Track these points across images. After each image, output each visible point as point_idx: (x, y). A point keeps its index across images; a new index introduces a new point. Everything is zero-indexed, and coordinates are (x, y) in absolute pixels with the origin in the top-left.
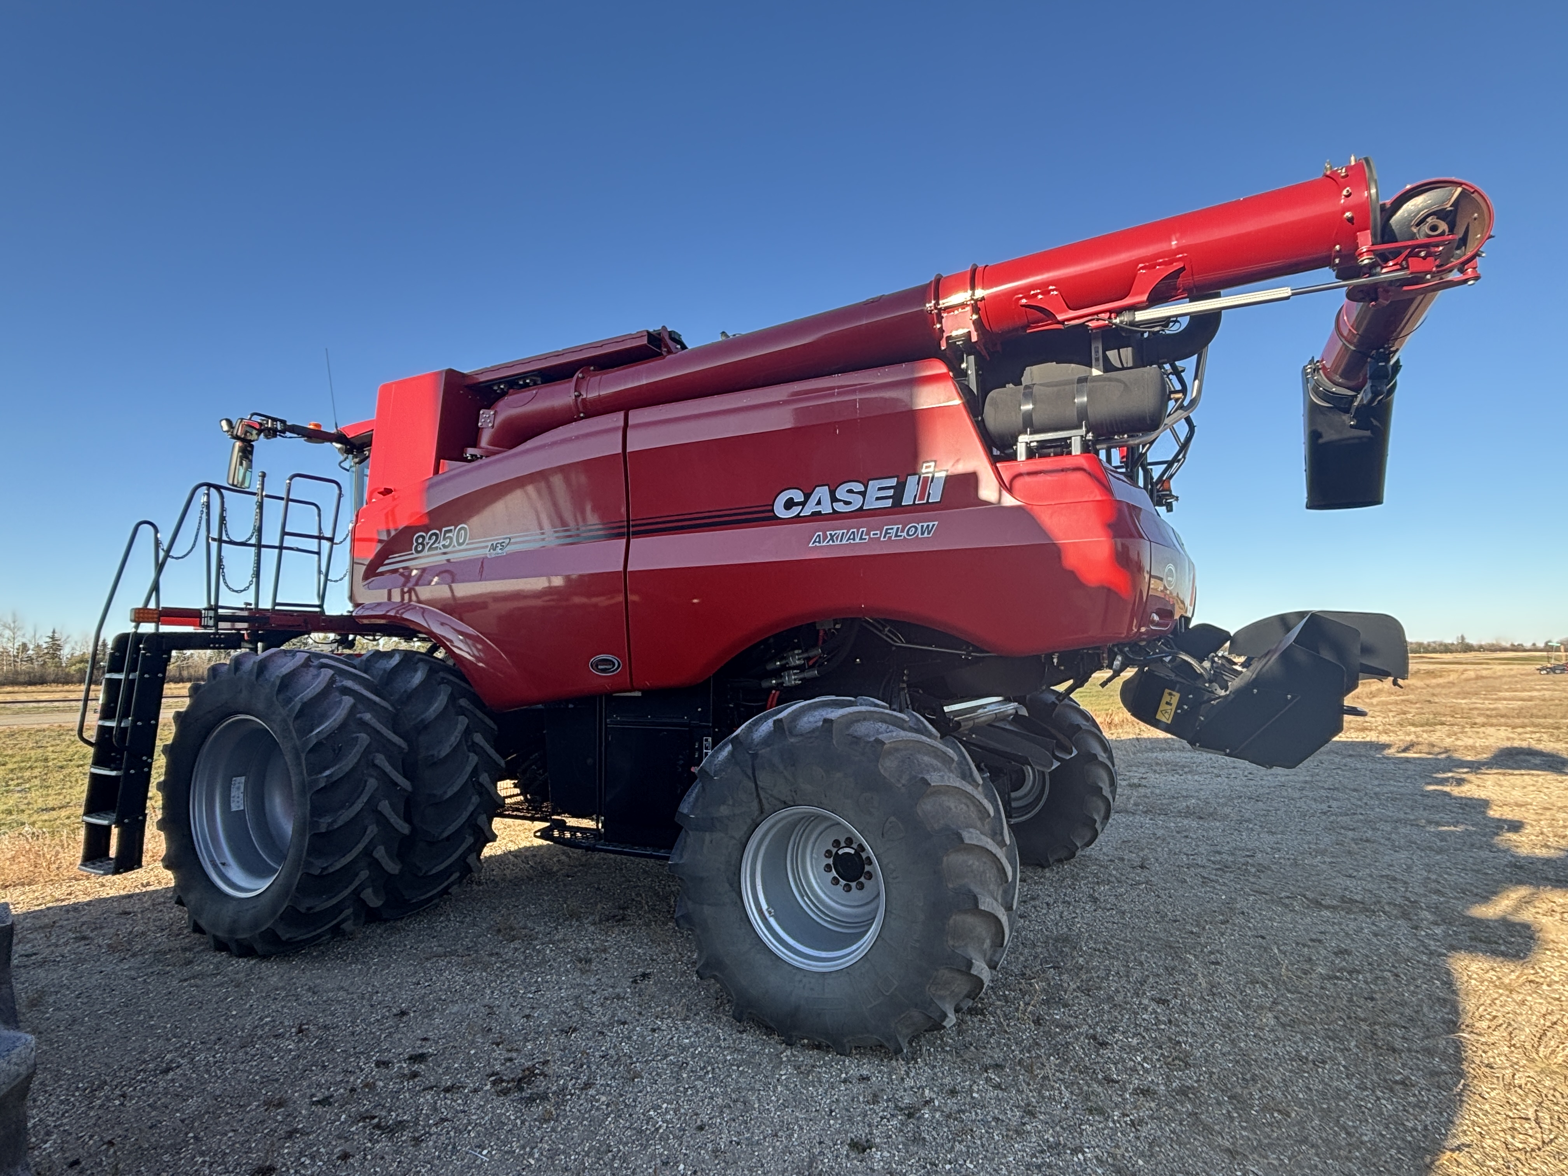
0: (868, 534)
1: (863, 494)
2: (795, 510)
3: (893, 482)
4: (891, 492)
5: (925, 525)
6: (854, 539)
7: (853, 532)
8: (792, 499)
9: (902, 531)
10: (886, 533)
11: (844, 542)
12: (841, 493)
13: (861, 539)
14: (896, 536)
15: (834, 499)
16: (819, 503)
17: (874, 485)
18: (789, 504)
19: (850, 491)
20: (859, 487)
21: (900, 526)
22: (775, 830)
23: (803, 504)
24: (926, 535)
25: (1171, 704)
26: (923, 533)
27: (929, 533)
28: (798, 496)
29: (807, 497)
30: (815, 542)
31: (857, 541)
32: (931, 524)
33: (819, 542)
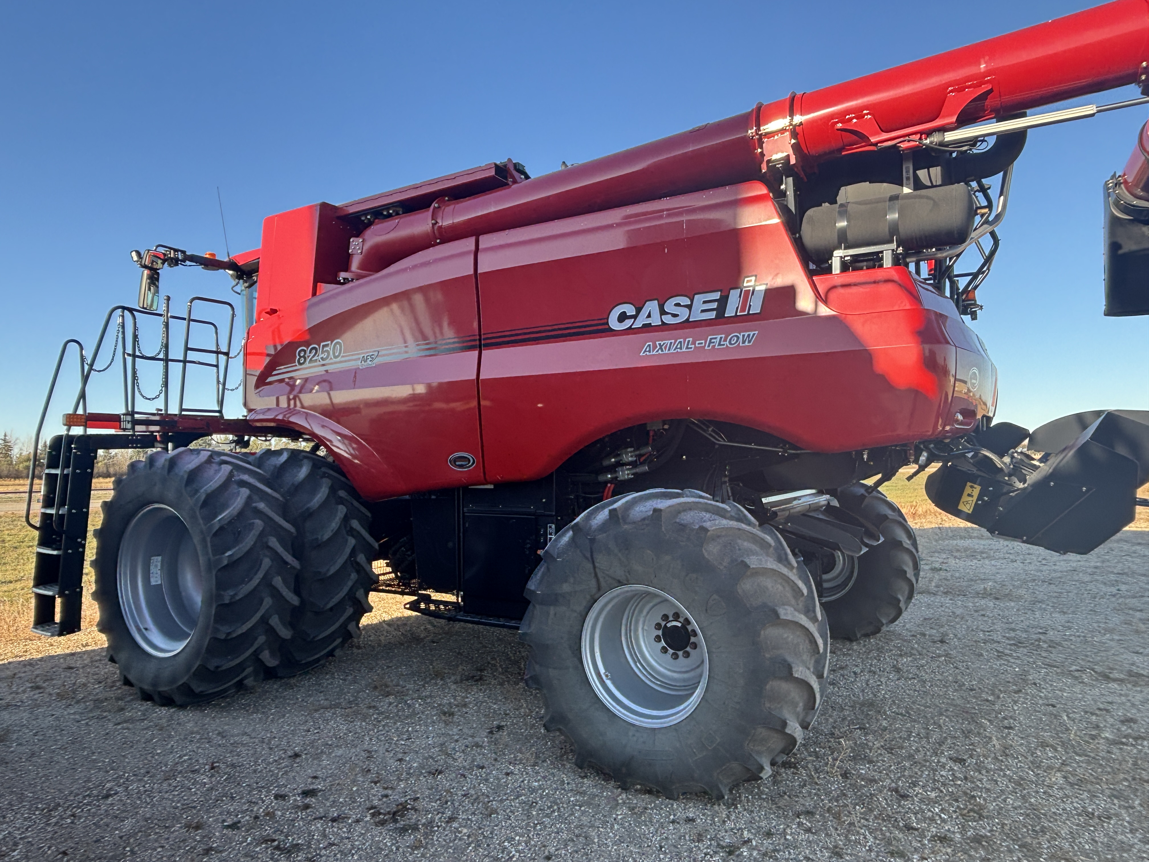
0: (694, 343)
1: (689, 307)
2: (628, 323)
3: (717, 295)
4: (715, 305)
5: (746, 334)
6: (681, 348)
7: (680, 342)
8: (624, 313)
9: (725, 340)
10: (710, 342)
11: (672, 351)
12: (669, 306)
13: (687, 348)
14: (720, 344)
15: (663, 312)
16: (649, 316)
17: (699, 299)
18: (623, 317)
19: (678, 305)
20: (685, 301)
21: (723, 336)
22: (610, 606)
23: (635, 317)
24: (746, 344)
25: (972, 496)
26: (744, 342)
27: (749, 342)
28: (630, 310)
29: (639, 310)
30: (645, 351)
31: (684, 350)
32: (752, 333)
33: (649, 351)
